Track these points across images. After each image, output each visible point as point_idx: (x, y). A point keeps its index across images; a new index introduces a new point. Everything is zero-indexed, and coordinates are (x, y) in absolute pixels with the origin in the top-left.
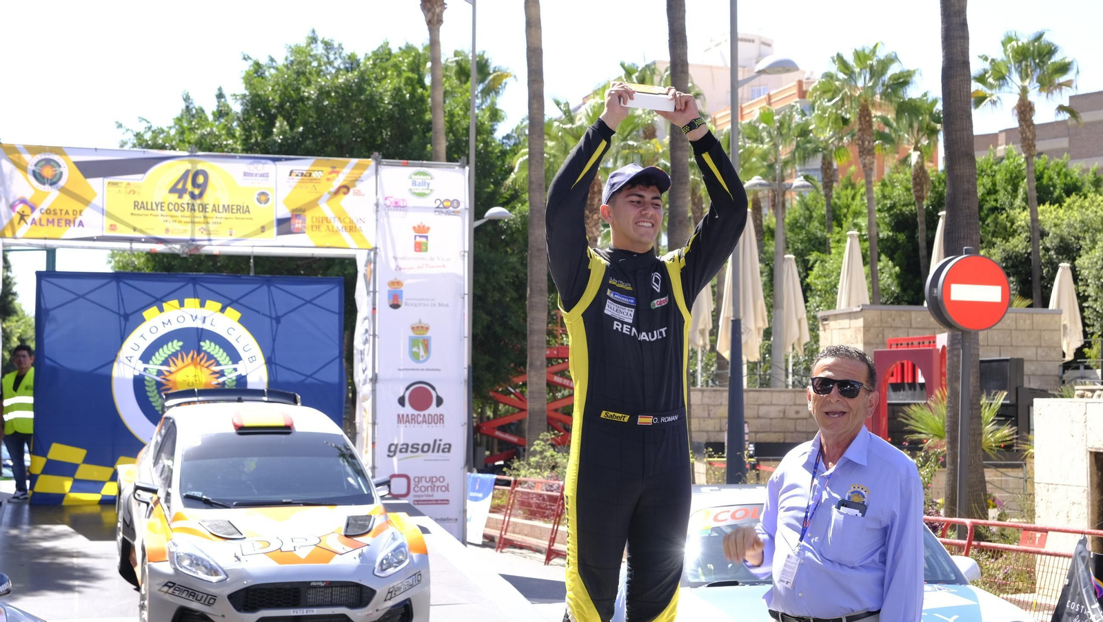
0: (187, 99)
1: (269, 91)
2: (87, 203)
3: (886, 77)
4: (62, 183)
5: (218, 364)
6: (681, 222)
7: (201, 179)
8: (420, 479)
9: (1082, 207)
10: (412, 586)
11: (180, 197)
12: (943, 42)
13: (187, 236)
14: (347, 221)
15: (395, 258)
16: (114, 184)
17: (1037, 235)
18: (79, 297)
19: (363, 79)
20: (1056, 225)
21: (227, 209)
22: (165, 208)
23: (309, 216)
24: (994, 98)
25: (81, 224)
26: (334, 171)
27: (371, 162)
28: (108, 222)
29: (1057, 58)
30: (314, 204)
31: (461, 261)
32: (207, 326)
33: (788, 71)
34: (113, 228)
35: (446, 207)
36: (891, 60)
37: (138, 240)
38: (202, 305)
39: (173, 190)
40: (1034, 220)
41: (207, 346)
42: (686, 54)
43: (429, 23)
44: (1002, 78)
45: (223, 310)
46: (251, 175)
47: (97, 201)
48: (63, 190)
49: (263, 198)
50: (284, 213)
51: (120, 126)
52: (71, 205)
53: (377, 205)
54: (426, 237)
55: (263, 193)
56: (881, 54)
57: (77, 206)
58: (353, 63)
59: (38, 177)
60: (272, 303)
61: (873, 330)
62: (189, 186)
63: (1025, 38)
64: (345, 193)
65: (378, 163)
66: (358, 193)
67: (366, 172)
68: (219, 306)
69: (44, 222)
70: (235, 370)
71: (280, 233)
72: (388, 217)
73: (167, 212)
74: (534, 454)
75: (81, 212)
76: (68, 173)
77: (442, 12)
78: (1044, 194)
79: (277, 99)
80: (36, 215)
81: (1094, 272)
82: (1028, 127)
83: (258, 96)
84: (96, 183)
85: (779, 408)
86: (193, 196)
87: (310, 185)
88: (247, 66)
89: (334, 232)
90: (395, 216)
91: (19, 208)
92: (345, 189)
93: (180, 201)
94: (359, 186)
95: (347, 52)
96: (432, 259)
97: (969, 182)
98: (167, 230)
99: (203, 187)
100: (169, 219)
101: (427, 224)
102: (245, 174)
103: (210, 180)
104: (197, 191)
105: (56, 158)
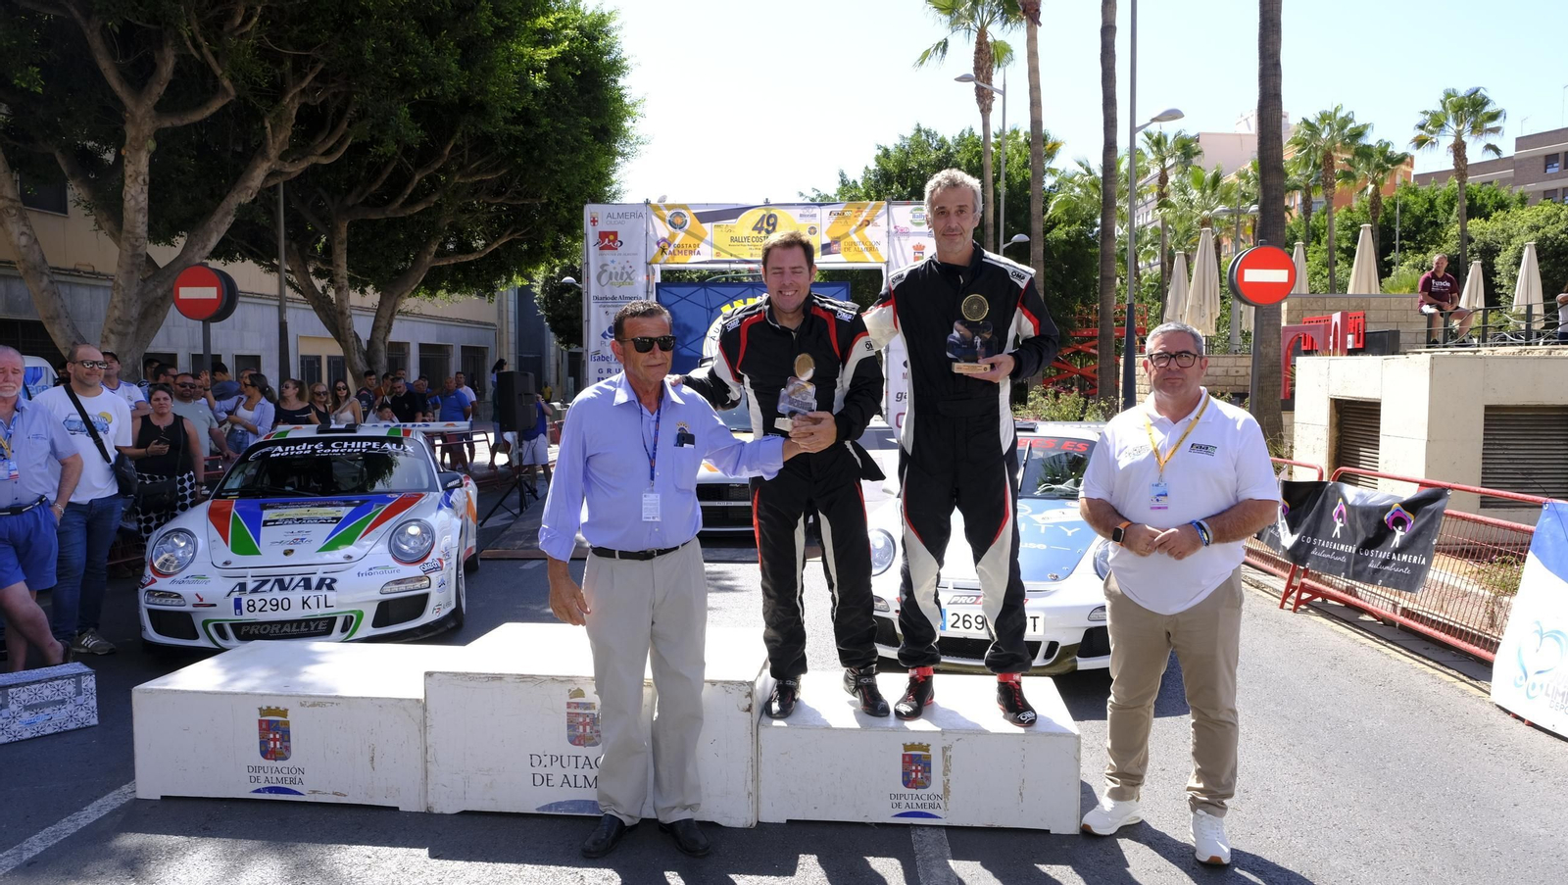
2: (701, 239)
3: (1346, 131)
4: (686, 227)
6: (1109, 235)
7: (772, 221)
9: (1504, 219)
11: (759, 233)
14: (868, 244)
16: (718, 226)
17: (1465, 241)
18: (682, 298)
19: (949, 154)
20: (1482, 233)
22: (750, 240)
23: (842, 243)
24: (1434, 140)
25: (699, 253)
26: (859, 210)
27: (884, 203)
28: (715, 251)
29: (1489, 109)
30: (847, 235)
34: (718, 255)
36: (1350, 117)
37: (734, 262)
39: (755, 228)
40: (1464, 230)
43: (982, 111)
44: (1441, 126)
46: (805, 216)
47: (708, 238)
48: (687, 232)
49: (812, 231)
50: (827, 240)
52: (692, 241)
53: (888, 232)
54: (922, 253)
55: (812, 228)
56: (1340, 115)
57: (696, 242)
58: (943, 142)
59: (672, 224)
61: (1294, 313)
62: (765, 226)
63: (1463, 90)
64: (867, 225)
65: (889, 204)
66: (876, 225)
67: (881, 211)
69: (677, 252)
71: (823, 254)
72: (899, 240)
73: (751, 243)
74: (1031, 400)
75: (698, 245)
76: (690, 219)
77: (991, 103)
78: (1475, 210)
80: (672, 249)
81: (1506, 267)
82: (1461, 160)
84: (707, 226)
85: (1223, 369)
87: (843, 221)
88: (880, 152)
89: (861, 251)
90: (902, 240)
91: (661, 244)
93: (759, 236)
94: (878, 221)
95: (940, 136)
97: (1276, 190)
98: (752, 255)
99: (774, 226)
100: (752, 247)
101: (923, 243)
102: (801, 215)
103: (779, 221)
104: (771, 228)
105: (683, 211)
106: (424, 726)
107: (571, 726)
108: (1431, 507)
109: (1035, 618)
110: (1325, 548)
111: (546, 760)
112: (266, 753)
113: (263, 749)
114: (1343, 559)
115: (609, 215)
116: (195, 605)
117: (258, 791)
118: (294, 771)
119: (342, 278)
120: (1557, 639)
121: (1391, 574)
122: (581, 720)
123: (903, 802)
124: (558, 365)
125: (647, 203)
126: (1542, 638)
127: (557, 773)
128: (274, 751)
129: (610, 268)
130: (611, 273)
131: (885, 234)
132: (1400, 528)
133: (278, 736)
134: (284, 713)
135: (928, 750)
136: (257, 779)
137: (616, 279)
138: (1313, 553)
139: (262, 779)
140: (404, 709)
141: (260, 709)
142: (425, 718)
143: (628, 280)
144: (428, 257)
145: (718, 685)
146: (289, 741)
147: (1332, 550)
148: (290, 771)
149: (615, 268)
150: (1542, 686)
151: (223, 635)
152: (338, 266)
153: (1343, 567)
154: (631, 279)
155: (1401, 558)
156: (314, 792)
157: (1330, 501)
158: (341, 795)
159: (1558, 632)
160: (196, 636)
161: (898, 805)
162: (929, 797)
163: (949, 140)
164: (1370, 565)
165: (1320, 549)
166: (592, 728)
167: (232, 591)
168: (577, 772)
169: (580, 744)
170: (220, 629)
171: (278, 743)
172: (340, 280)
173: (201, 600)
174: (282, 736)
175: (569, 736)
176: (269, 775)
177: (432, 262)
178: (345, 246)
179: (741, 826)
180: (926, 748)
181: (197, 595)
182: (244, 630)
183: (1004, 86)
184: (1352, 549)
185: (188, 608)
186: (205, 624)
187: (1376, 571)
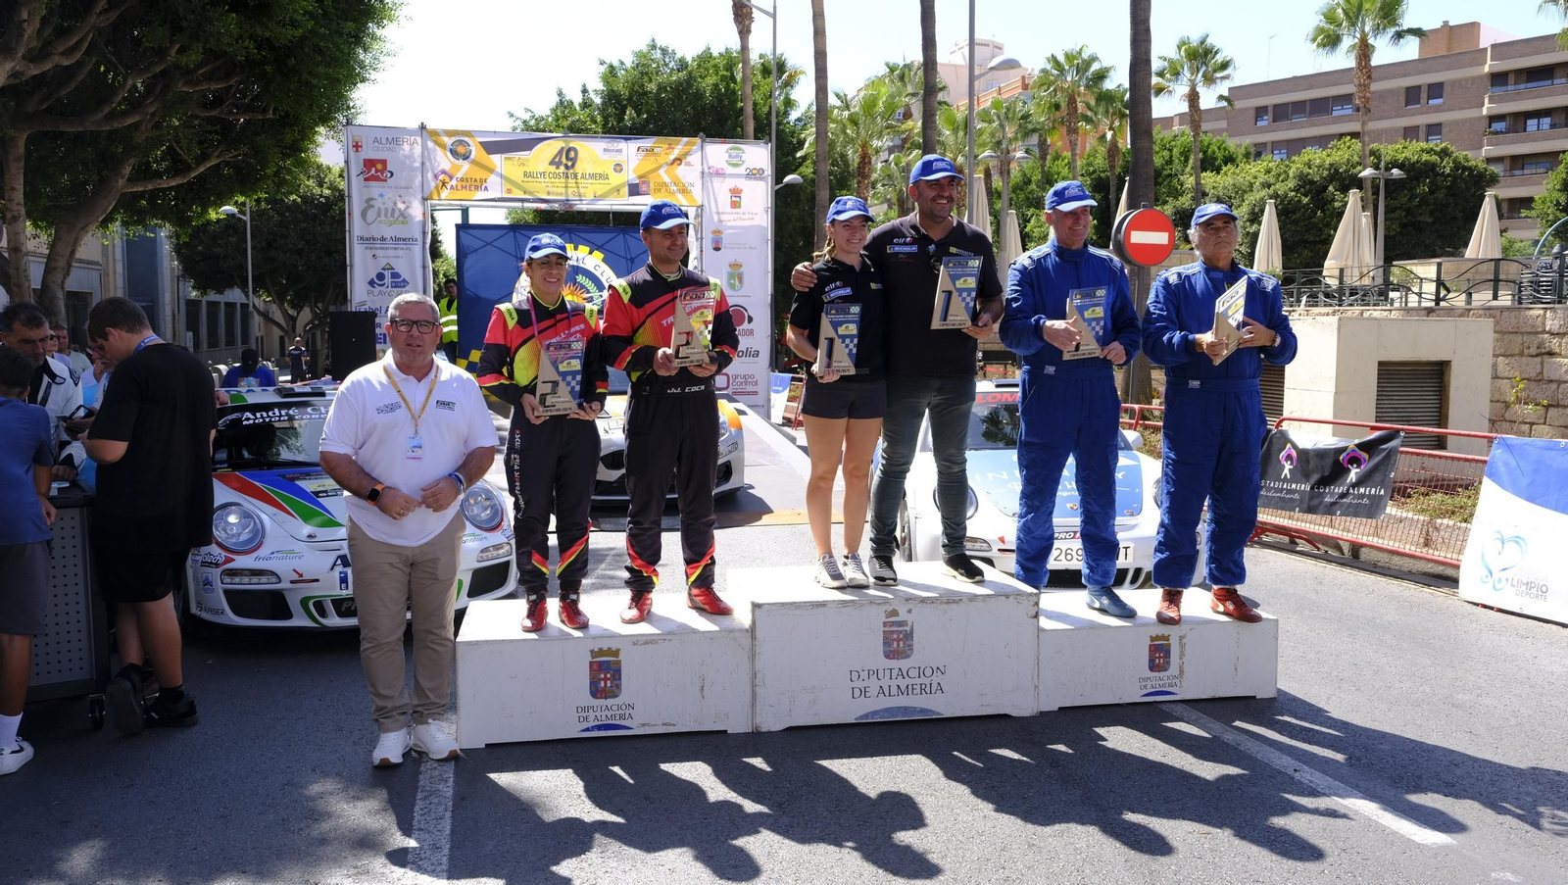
0: (560, 94)
1: (620, 87)
2: (491, 171)
3: (1089, 74)
4: (472, 156)
5: (589, 292)
7: (572, 154)
8: (737, 377)
9: (1234, 173)
10: (731, 452)
11: (557, 168)
12: (1131, 45)
13: (563, 198)
14: (680, 185)
15: (718, 213)
16: (509, 158)
17: (1200, 195)
19: (690, 77)
20: (1214, 188)
21: (593, 176)
22: (547, 176)
23: (652, 181)
24: (1170, 89)
25: (486, 189)
26: (671, 147)
27: (698, 140)
28: (506, 187)
29: (1219, 58)
30: (657, 169)
31: (765, 215)
32: (581, 265)
33: (1013, 68)
34: (509, 191)
35: (754, 175)
36: (1094, 59)
37: (528, 201)
38: (576, 249)
39: (552, 163)
40: (1198, 183)
41: (580, 278)
42: (935, 55)
43: (740, 33)
44: (1177, 74)
45: (591, 253)
46: (609, 151)
47: (498, 170)
48: (474, 162)
49: (618, 168)
50: (634, 179)
51: (512, 115)
52: (479, 174)
53: (703, 173)
54: (740, 197)
55: (618, 165)
56: (1085, 55)
57: (483, 174)
58: (683, 65)
59: (454, 153)
60: (627, 248)
62: (564, 160)
63: (1195, 39)
64: (679, 165)
65: (703, 141)
66: (688, 164)
67: (695, 148)
68: (587, 249)
69: (459, 188)
70: (601, 296)
71: (630, 195)
72: (712, 182)
73: (548, 179)
75: (486, 180)
76: (476, 151)
77: (750, 24)
78: (1209, 163)
79: (627, 94)
80: (454, 182)
82: (1196, 111)
83: (613, 91)
84: (496, 159)
86: (567, 167)
87: (653, 158)
88: (603, 69)
89: (672, 193)
90: (717, 181)
91: (441, 177)
92: (678, 160)
93: (557, 171)
94: (689, 159)
95: (679, 56)
96: (744, 214)
97: (1147, 153)
98: (549, 193)
99: (574, 160)
100: (549, 185)
101: (740, 187)
102: (605, 150)
103: (580, 155)
104: (570, 164)
105: (466, 139)
106: (753, 656)
107: (887, 642)
108: (1385, 446)
109: (1126, 548)
110: (1274, 488)
111: (864, 675)
112: (596, 692)
113: (593, 689)
114: (1296, 496)
115: (376, 140)
116: (292, 582)
117: (587, 730)
118: (624, 707)
119: (17, 204)
120: (1517, 542)
121: (1350, 505)
122: (895, 636)
123: (1149, 683)
124: (174, 316)
125: (423, 127)
126: (1503, 544)
127: (873, 685)
128: (604, 690)
129: (378, 203)
130: (379, 209)
131: (699, 174)
132: (1355, 466)
133: (608, 676)
134: (616, 653)
135: (1168, 640)
136: (586, 719)
137: (386, 216)
138: (1262, 493)
139: (591, 718)
140: (735, 639)
141: (592, 651)
142: (753, 646)
143: (401, 218)
144: (121, 180)
145: (1011, 597)
146: (620, 679)
147: (1282, 490)
148: (619, 708)
149: (384, 204)
150: (1507, 580)
151: (323, 613)
152: (13, 189)
153: (1298, 502)
154: (404, 217)
155: (1358, 491)
156: (644, 725)
157: (1275, 447)
158: (670, 725)
159: (1517, 537)
160: (289, 616)
161: (1145, 687)
162: (1168, 678)
163: (689, 59)
164: (1326, 500)
165: (1269, 489)
166: (904, 643)
167: (335, 565)
168: (891, 682)
169: (894, 658)
170: (320, 607)
171: (609, 682)
172: (16, 208)
173: (301, 576)
174: (613, 676)
175: (884, 652)
176: (598, 714)
177: (125, 187)
178: (22, 164)
179: (1029, 715)
180: (1167, 638)
181: (294, 570)
182: (345, 606)
183: (775, 8)
184: (1305, 487)
185: (284, 585)
186: (304, 602)
187: (1333, 504)
